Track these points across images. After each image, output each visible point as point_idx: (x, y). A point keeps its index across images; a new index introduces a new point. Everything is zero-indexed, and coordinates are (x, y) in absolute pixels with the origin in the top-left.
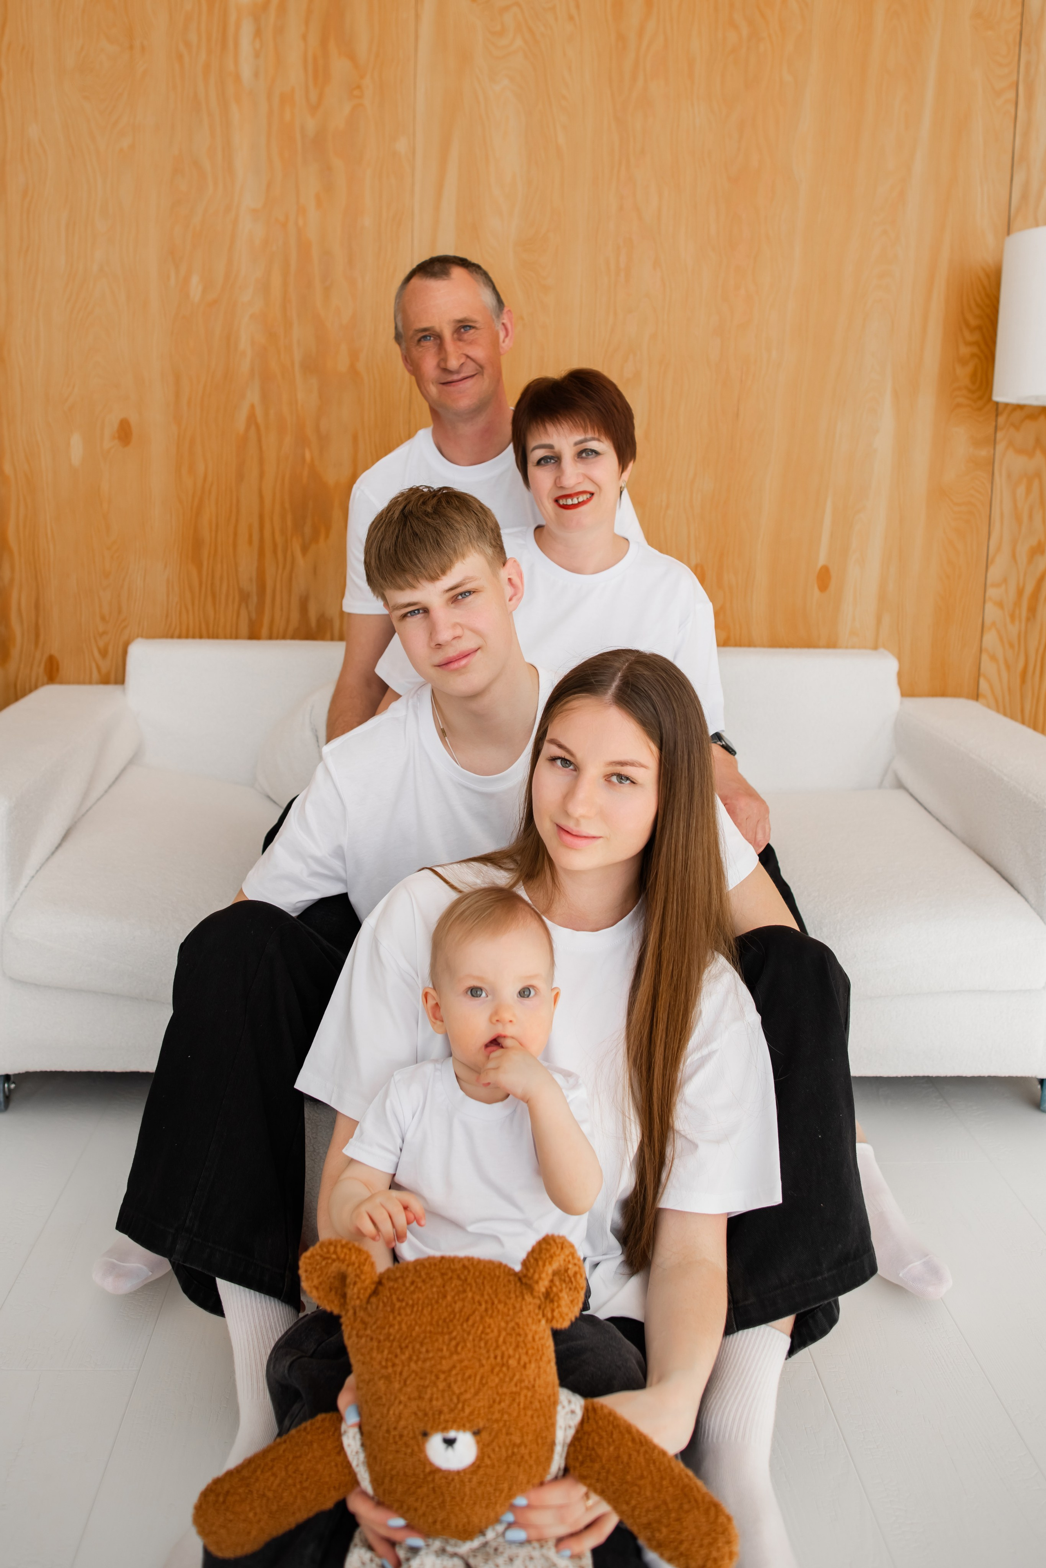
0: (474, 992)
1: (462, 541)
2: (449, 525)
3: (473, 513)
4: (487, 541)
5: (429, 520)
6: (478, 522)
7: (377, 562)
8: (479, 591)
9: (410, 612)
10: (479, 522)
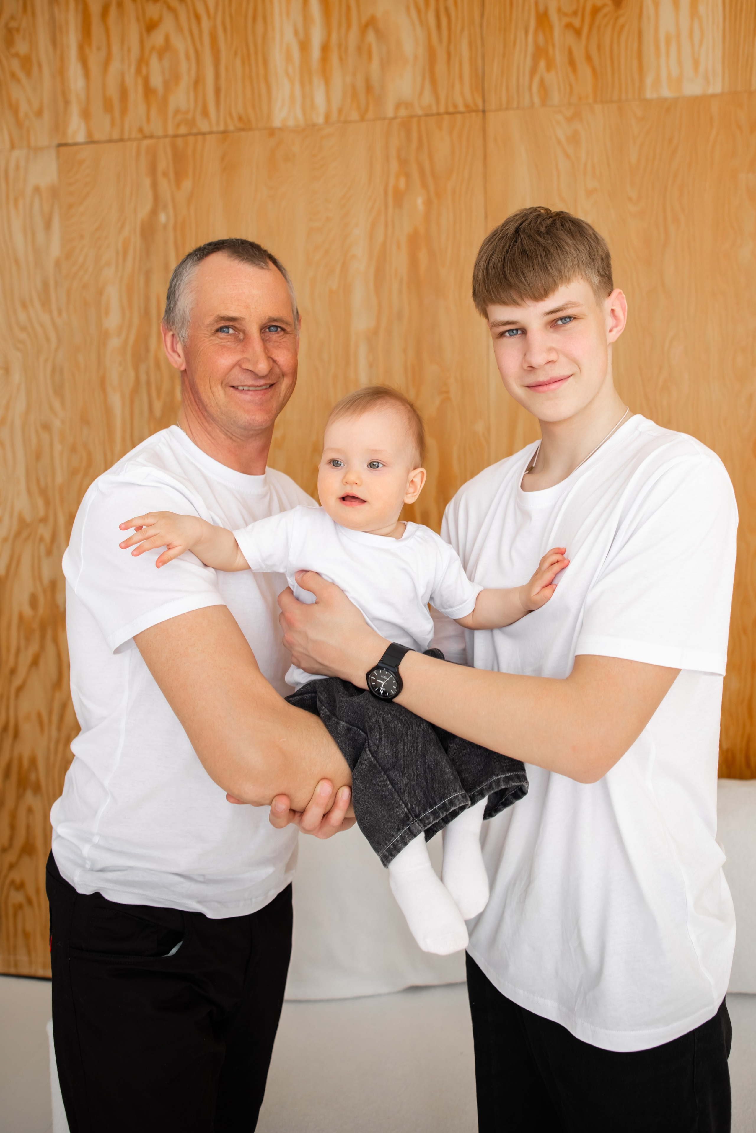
1: (569, 263)
2: (560, 247)
3: (586, 239)
4: (595, 268)
5: (541, 240)
6: (589, 248)
7: (485, 274)
8: (580, 318)
9: (509, 331)
10: (591, 248)
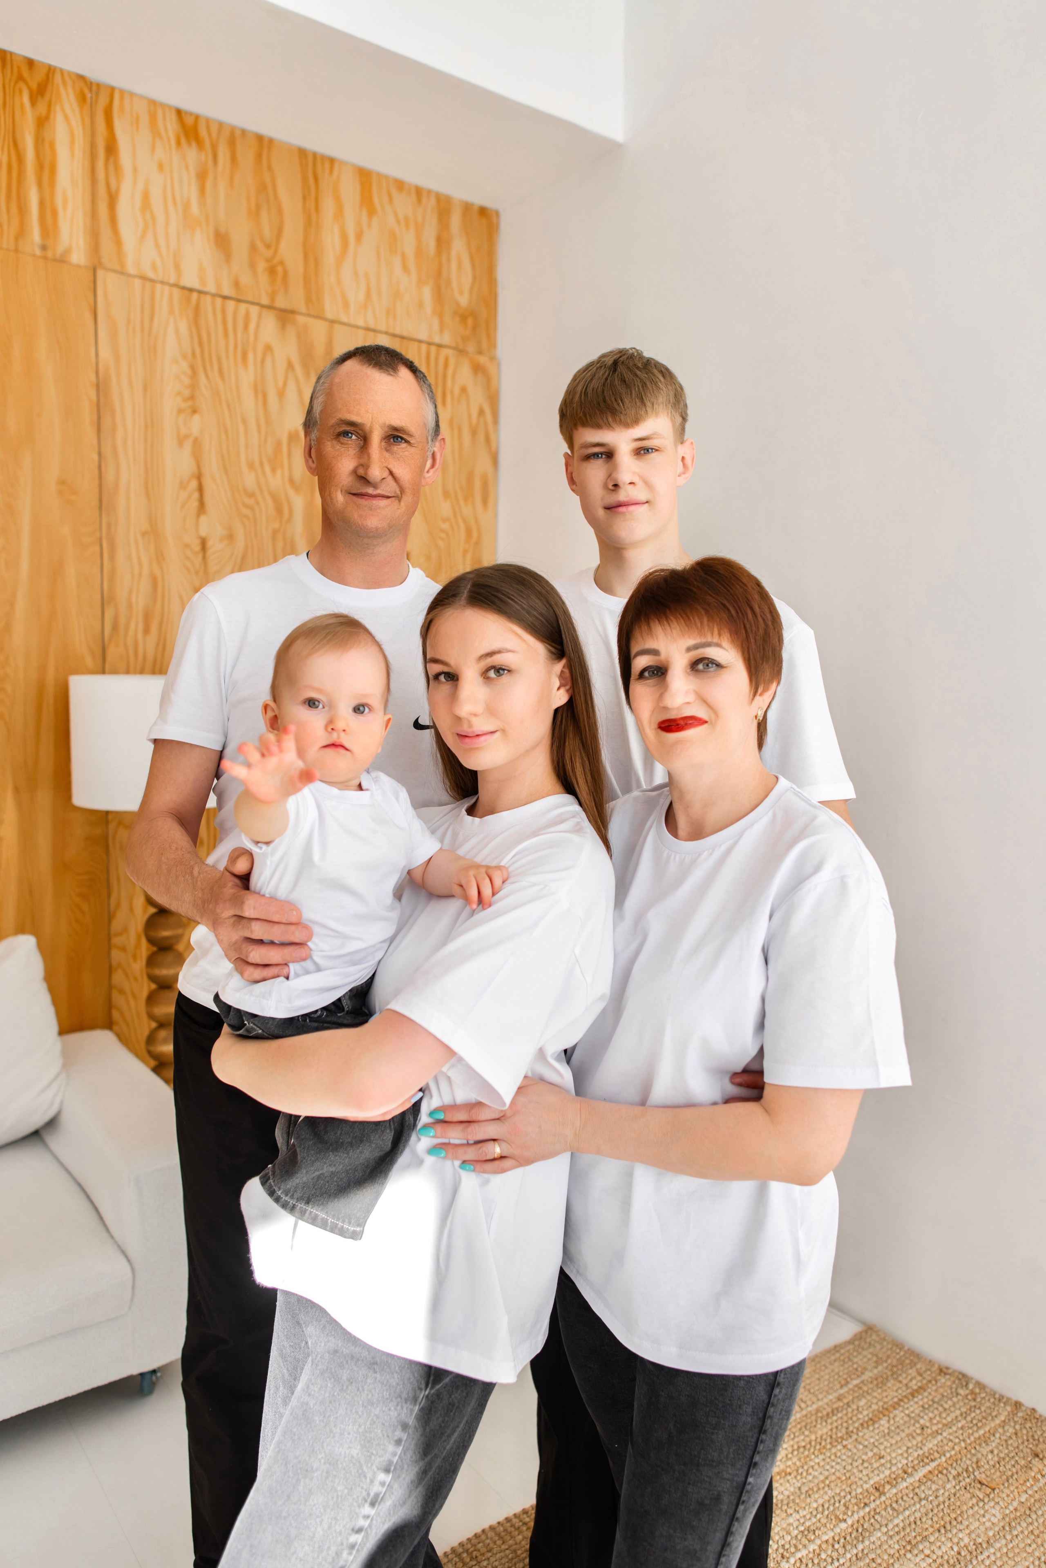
0: (311, 703)
8: (661, 452)
9: (598, 453)
